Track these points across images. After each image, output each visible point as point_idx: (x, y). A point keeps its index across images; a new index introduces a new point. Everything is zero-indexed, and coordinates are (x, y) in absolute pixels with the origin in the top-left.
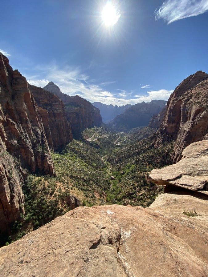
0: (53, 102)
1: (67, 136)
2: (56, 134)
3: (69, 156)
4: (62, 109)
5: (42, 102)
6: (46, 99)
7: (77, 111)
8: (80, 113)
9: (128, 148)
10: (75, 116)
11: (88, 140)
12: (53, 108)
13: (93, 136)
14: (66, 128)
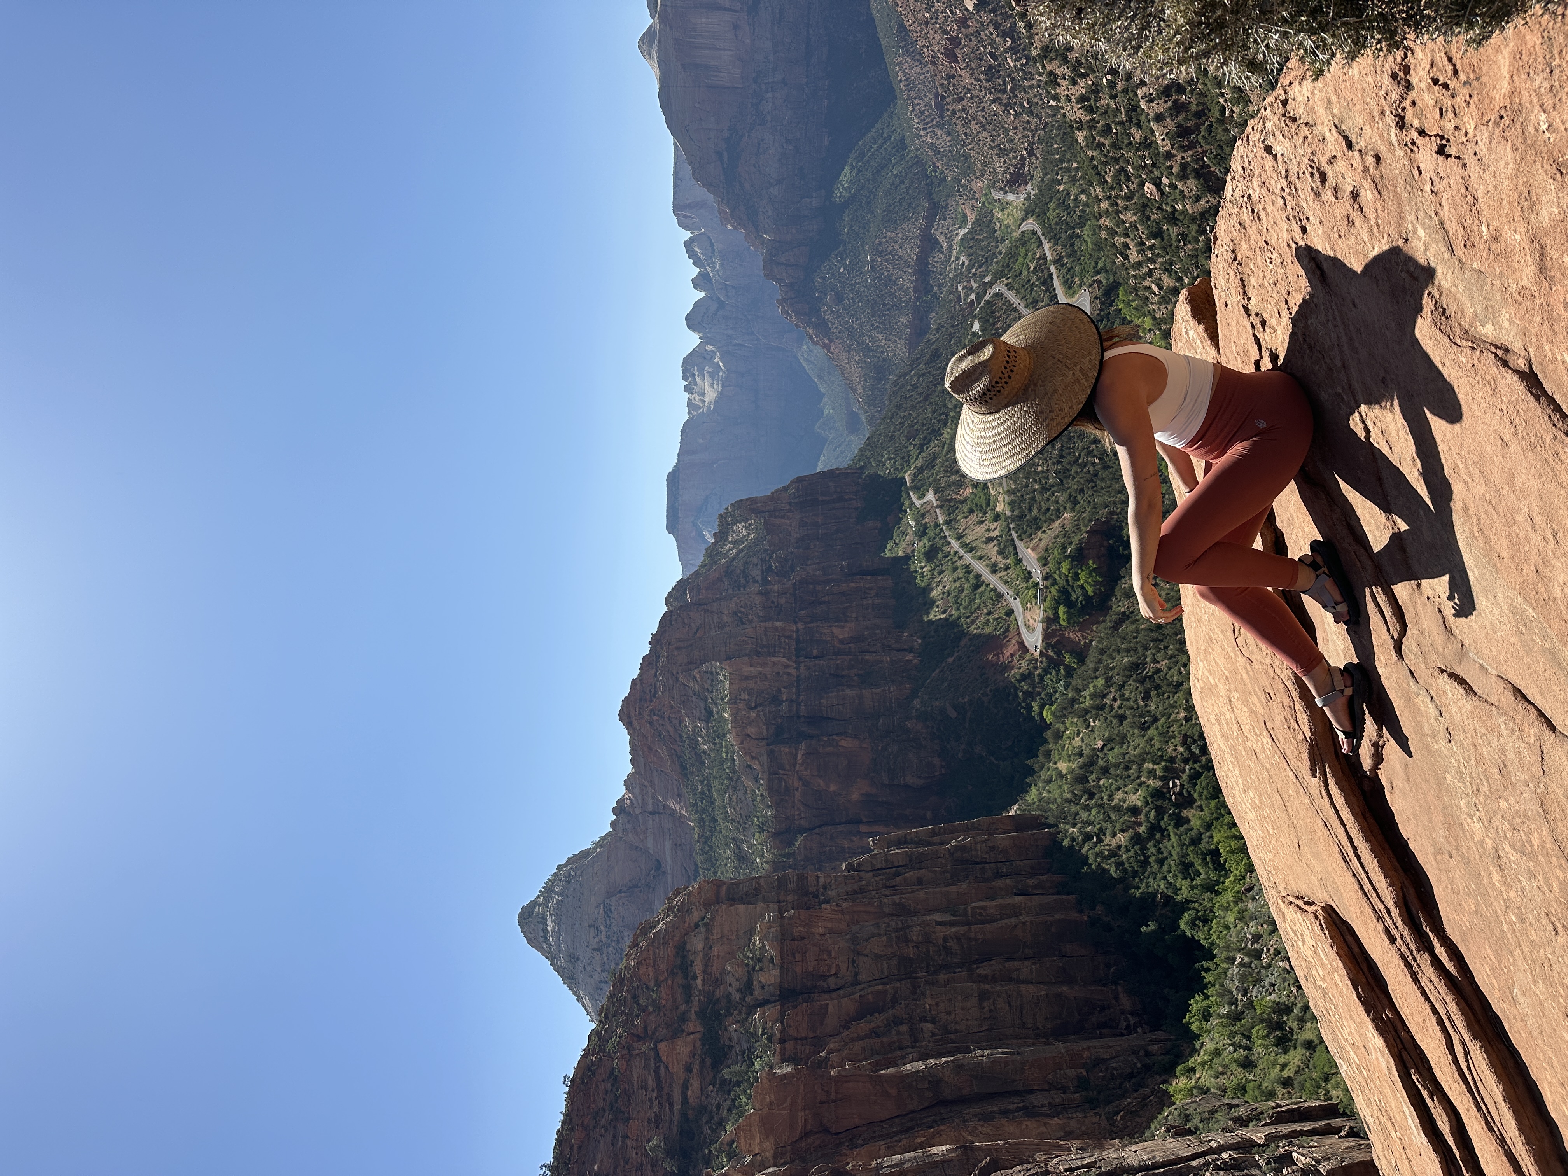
0: (688, 990)
1: (998, 875)
2: (983, 996)
3: (1212, 888)
4: (741, 907)
5: (695, 1084)
6: (662, 1047)
7: (751, 730)
8: (775, 700)
9: (1134, 226)
10: (803, 746)
11: (1034, 640)
12: (737, 996)
13: (993, 580)
14: (920, 882)
